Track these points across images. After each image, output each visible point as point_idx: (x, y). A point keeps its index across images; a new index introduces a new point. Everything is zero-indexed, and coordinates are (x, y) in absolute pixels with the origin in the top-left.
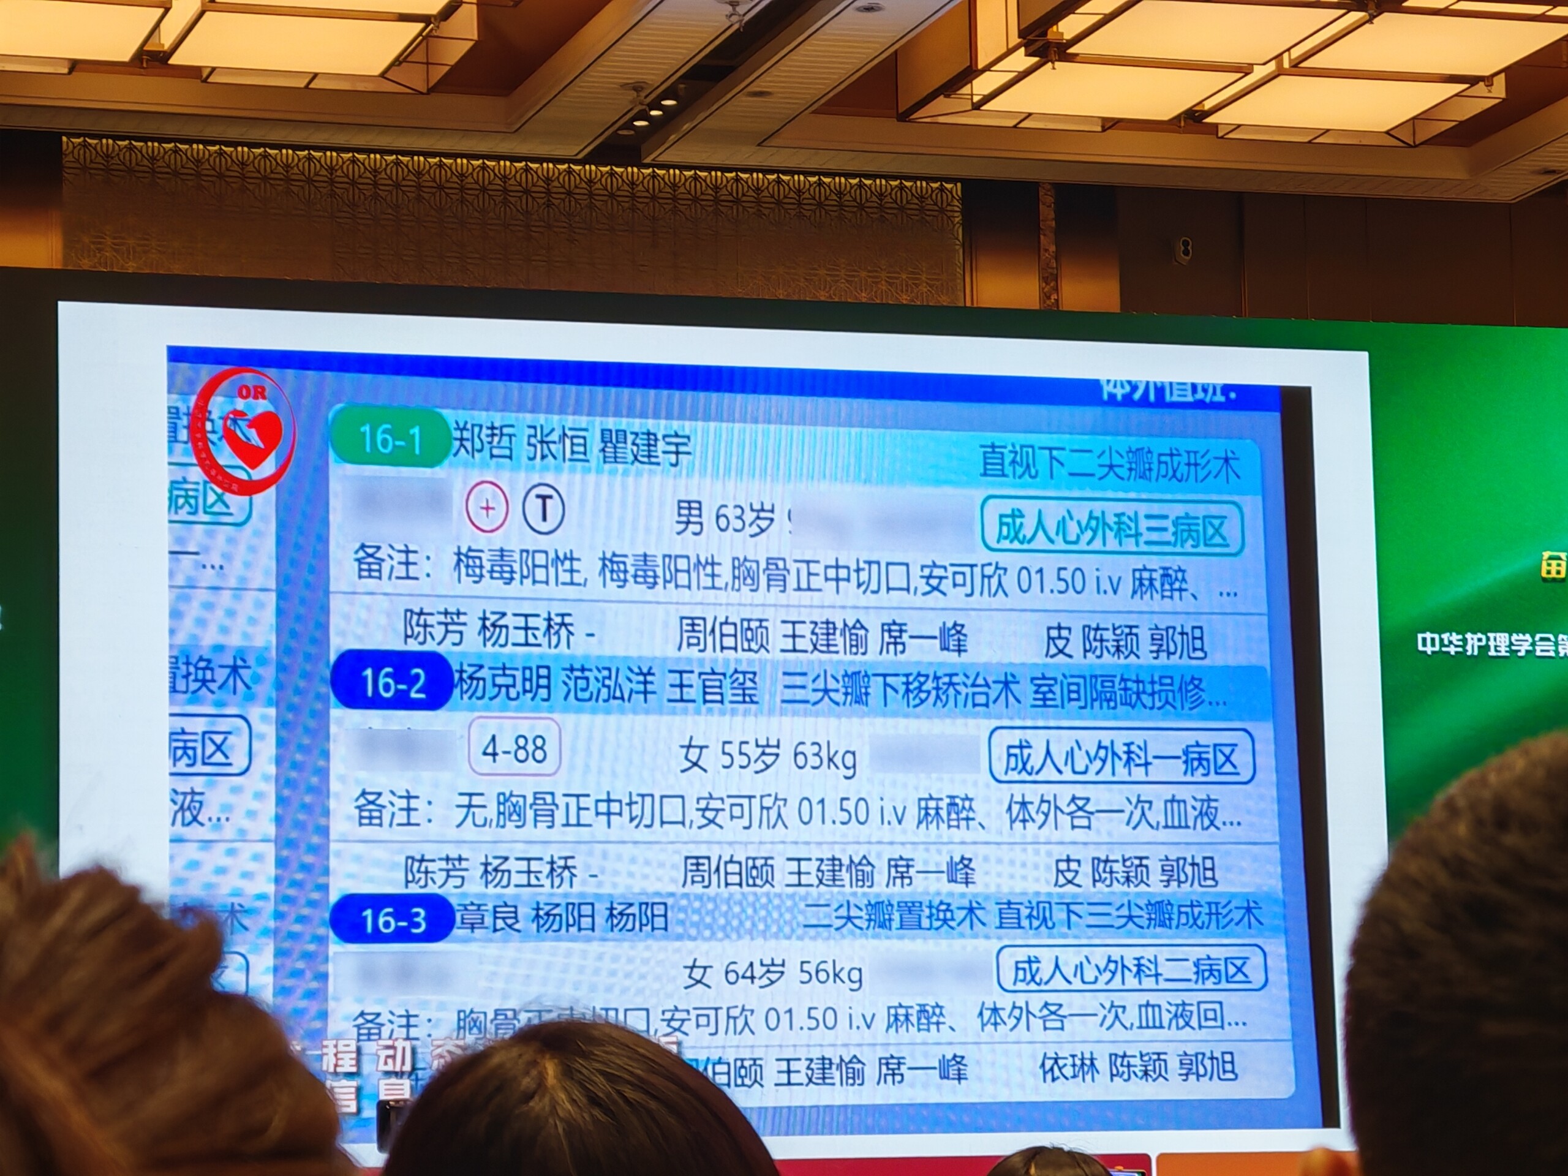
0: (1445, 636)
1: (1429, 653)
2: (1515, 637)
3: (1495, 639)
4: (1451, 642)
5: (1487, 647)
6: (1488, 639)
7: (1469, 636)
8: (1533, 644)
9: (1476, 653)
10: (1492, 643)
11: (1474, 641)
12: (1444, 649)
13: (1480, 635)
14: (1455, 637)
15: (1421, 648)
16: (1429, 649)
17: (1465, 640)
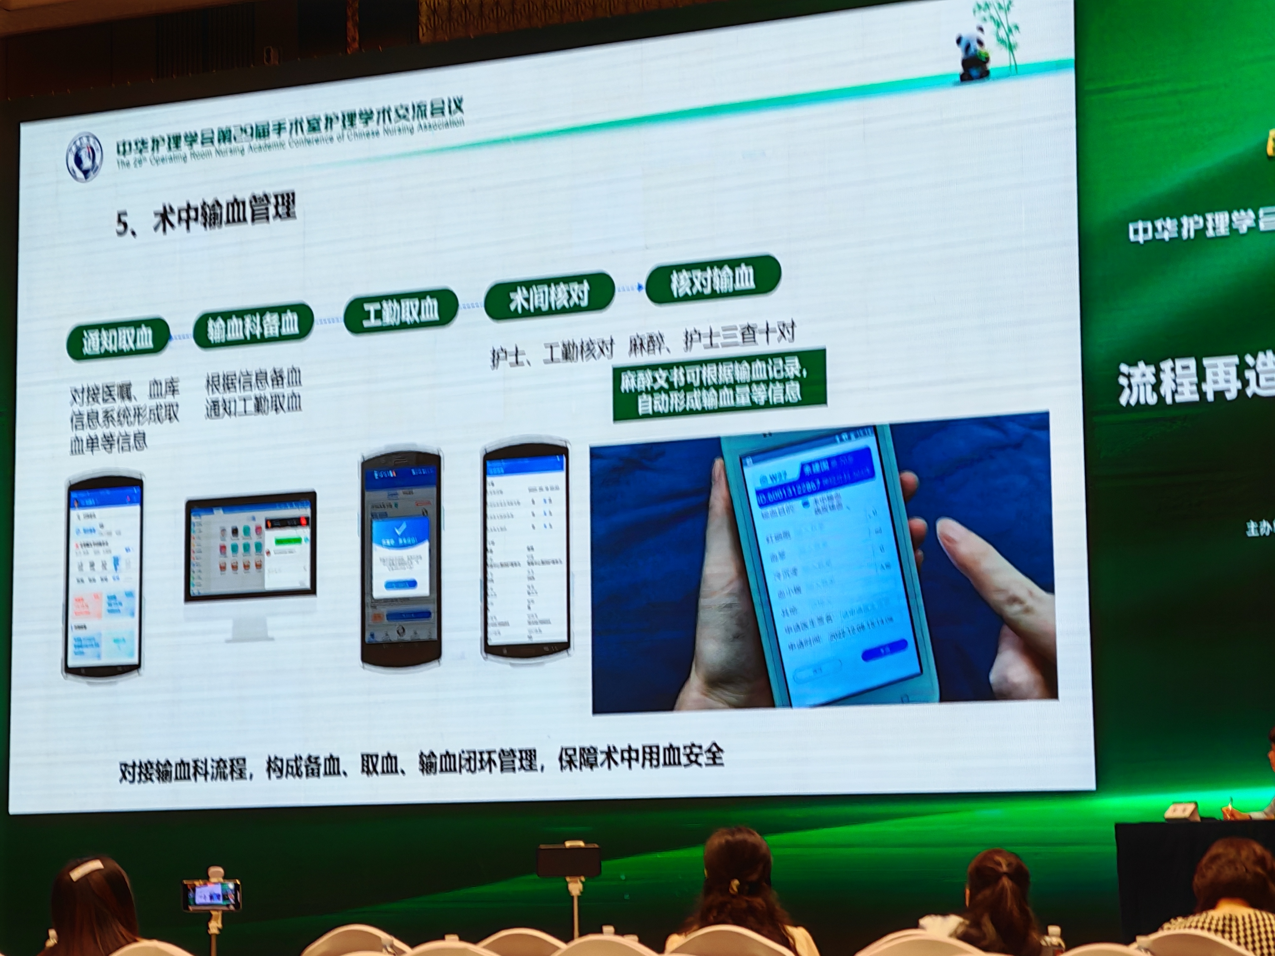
0: (1159, 224)
1: (1141, 241)
2: (1235, 215)
3: (1214, 220)
4: (1163, 228)
5: (1205, 228)
6: (1205, 220)
7: (1185, 220)
8: (1257, 220)
9: (1192, 234)
10: (1210, 225)
11: (1190, 224)
12: (1158, 236)
13: (1196, 217)
14: (1170, 224)
15: (1132, 237)
16: (1141, 238)
17: (1180, 226)
